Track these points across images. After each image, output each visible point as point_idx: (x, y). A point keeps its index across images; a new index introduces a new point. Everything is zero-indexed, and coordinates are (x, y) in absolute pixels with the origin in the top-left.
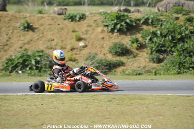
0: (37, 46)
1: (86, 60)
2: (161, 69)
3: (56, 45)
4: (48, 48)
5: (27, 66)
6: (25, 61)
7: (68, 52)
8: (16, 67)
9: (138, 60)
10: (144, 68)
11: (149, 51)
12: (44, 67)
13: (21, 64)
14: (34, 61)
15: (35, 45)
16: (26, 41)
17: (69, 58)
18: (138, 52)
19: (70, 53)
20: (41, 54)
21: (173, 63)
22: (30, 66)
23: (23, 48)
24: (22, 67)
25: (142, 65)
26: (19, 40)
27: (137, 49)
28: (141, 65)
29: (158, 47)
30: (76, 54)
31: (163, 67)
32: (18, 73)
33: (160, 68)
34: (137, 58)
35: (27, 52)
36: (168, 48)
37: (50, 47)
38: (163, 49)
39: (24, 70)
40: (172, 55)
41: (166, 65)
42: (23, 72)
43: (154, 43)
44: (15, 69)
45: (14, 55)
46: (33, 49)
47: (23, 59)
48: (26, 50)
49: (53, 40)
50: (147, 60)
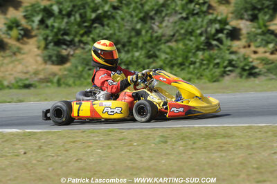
2: (66, 75)
9: (23, 59)
10: (36, 73)
11: (43, 44)
18: (21, 46)
21: (87, 65)
25: (32, 68)
27: (18, 40)
28: (30, 69)
29: (56, 34)
31: (70, 71)
33: (66, 73)
34: (19, 57)
36: (75, 36)
38: (67, 38)
40: (83, 48)
41: (76, 67)
43: (50, 28)
50: (40, 59)
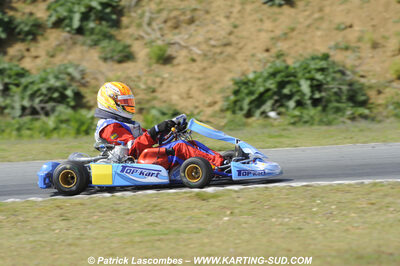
0: (310, 45)
3: (360, 39)
4: (337, 47)
5: (289, 97)
6: (282, 85)
7: (394, 55)
8: (260, 101)
12: (333, 98)
13: (275, 93)
14: (309, 82)
15: (303, 41)
16: (278, 32)
17: (397, 71)
20: (323, 64)
22: (297, 98)
23: (274, 51)
24: (276, 101)
26: (260, 31)
32: (267, 117)
35: (284, 61)
37: (343, 45)
39: (282, 110)
42: (279, 114)
44: (258, 107)
45: (252, 69)
46: (301, 52)
47: (278, 78)
48: (280, 55)
49: (351, 26)
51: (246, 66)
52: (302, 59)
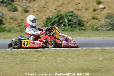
0: (68, 8)
1: (106, 19)
3: (82, 7)
4: (76, 9)
5: (62, 23)
6: (60, 20)
7: (91, 12)
8: (53, 24)
12: (74, 24)
13: (58, 22)
14: (67, 19)
15: (66, 7)
16: (59, 5)
17: (92, 17)
19: (93, 13)
20: (71, 14)
22: (64, 23)
23: (58, 10)
24: (58, 24)
26: (54, 4)
30: (97, 14)
35: (60, 13)
37: (77, 9)
39: (60, 27)
42: (59, 28)
45: (51, 15)
46: (65, 10)
47: (59, 18)
48: (59, 11)
49: (80, 4)
51: (49, 14)
52: (65, 12)
